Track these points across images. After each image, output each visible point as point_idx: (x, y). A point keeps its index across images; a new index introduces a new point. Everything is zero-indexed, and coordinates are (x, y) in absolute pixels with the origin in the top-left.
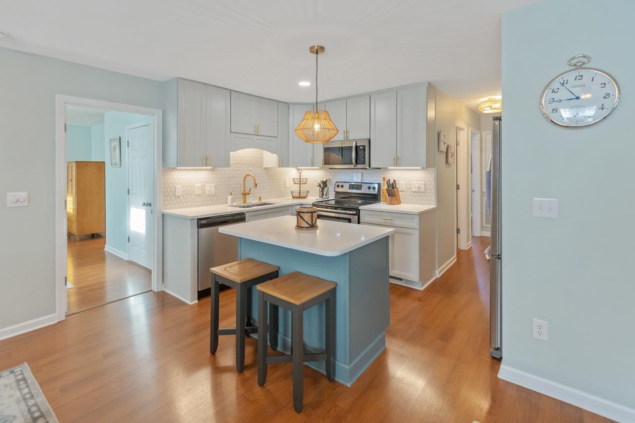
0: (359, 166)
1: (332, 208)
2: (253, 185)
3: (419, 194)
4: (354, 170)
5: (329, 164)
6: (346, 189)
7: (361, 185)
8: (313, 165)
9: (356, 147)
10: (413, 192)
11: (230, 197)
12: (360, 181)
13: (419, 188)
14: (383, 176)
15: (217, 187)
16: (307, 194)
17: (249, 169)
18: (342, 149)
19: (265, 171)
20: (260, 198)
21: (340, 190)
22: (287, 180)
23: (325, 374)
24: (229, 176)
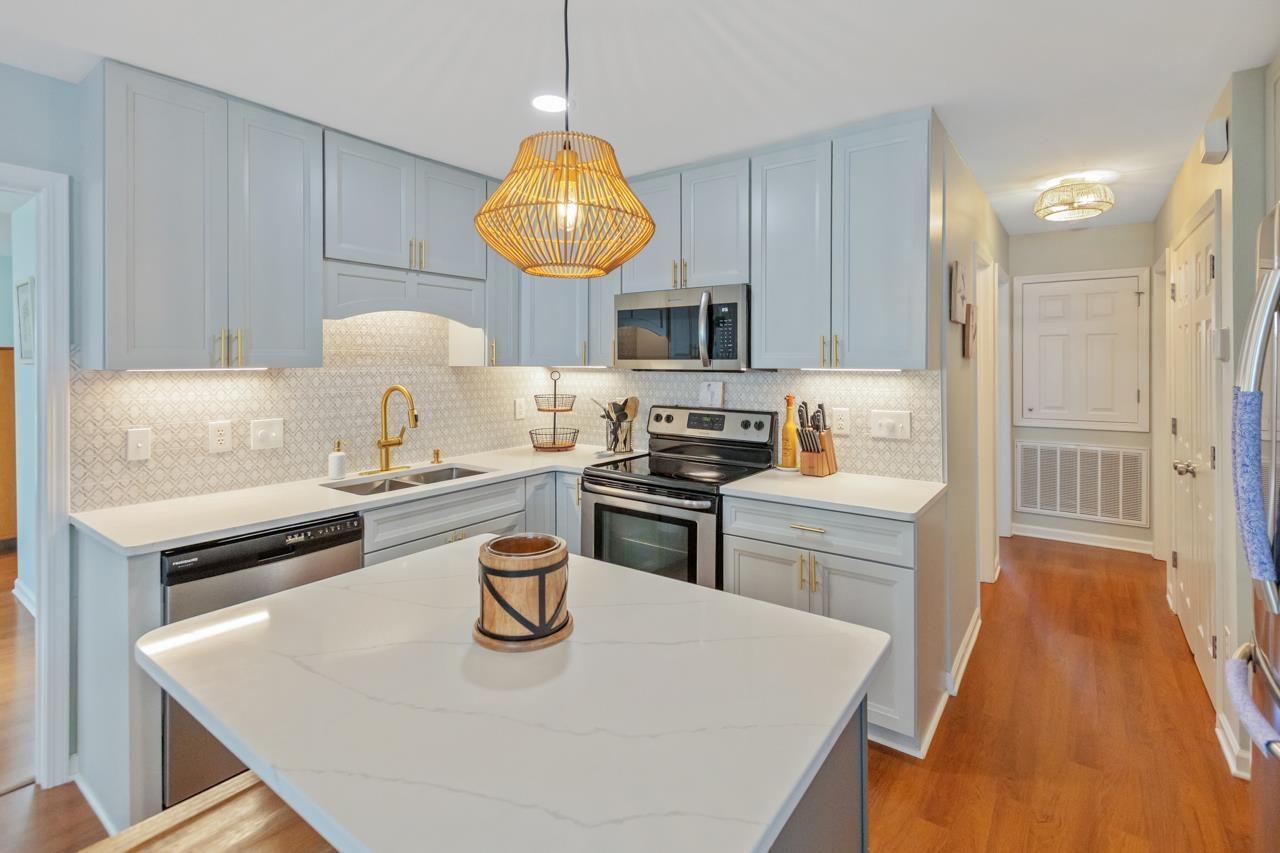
0: (716, 364)
1: (639, 486)
2: (406, 418)
3: (893, 446)
4: (702, 375)
5: (634, 357)
6: (679, 427)
7: (724, 417)
8: (587, 360)
9: (710, 308)
10: (875, 439)
11: (334, 456)
12: (718, 405)
13: (892, 429)
14: (785, 392)
15: (293, 426)
16: (574, 440)
17: (401, 370)
18: (667, 315)
19: (454, 378)
20: (437, 454)
21: (662, 428)
22: (520, 401)
24: (333, 392)
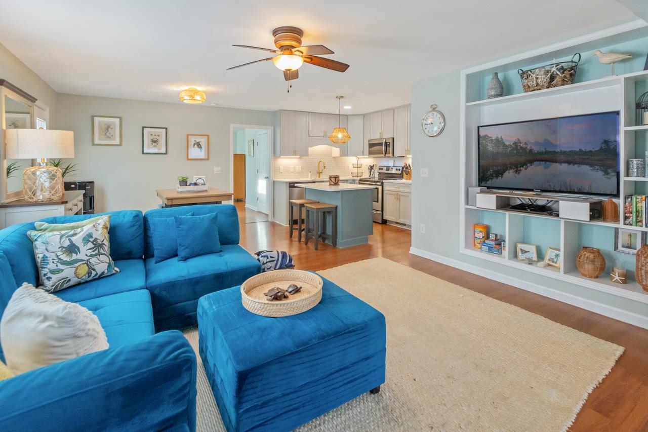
0: (387, 155)
2: (323, 167)
4: (384, 158)
5: (372, 154)
6: (384, 171)
7: (392, 168)
8: (363, 155)
9: (386, 143)
11: (310, 174)
12: (390, 165)
15: (303, 168)
16: (362, 175)
17: (323, 157)
18: (377, 144)
19: (333, 159)
21: (381, 171)
22: (350, 165)
23: (332, 245)
24: (309, 162)
